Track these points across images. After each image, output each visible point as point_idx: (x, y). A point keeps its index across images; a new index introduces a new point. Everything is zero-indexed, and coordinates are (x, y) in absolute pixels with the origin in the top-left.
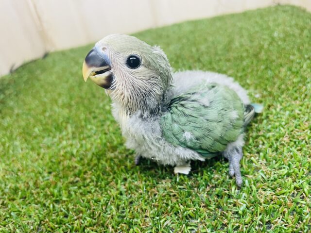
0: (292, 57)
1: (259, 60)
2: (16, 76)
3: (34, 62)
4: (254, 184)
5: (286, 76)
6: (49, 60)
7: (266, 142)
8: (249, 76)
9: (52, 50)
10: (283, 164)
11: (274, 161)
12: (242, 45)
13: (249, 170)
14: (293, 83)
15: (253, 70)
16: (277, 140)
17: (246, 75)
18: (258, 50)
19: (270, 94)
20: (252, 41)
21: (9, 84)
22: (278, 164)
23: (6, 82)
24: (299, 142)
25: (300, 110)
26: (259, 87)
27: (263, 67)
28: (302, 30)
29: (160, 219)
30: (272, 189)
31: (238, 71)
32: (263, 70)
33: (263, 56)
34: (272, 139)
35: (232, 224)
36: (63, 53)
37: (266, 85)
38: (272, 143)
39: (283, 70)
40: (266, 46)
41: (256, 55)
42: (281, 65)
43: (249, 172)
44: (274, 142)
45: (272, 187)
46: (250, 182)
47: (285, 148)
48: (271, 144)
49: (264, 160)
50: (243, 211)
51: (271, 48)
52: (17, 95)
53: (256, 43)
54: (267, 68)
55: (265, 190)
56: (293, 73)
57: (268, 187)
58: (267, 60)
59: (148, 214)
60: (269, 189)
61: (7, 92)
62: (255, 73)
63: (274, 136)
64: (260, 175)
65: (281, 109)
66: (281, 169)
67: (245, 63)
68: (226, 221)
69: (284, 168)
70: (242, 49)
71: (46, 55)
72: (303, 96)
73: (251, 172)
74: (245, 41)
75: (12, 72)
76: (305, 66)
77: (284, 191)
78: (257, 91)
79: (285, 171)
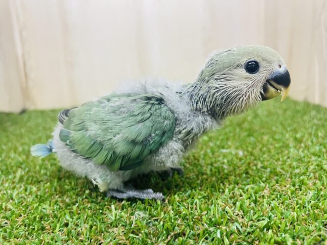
0: (274, 128)
1: (241, 129)
4: (227, 235)
5: (268, 141)
7: (243, 194)
8: (231, 140)
10: (262, 216)
11: (252, 212)
13: (222, 220)
14: (275, 147)
15: (235, 135)
16: (256, 193)
17: (227, 138)
19: (252, 154)
22: (256, 216)
24: (280, 196)
25: (282, 169)
27: (245, 134)
28: (285, 111)
30: (249, 243)
31: (220, 135)
32: (245, 136)
33: (246, 125)
34: (252, 191)
37: (247, 147)
38: (251, 195)
39: (266, 138)
41: (240, 125)
42: (263, 134)
43: (222, 223)
44: (253, 195)
45: (249, 240)
46: (222, 233)
47: (265, 200)
48: (249, 195)
49: (242, 211)
51: (255, 121)
54: (249, 135)
55: (239, 244)
56: (275, 140)
57: (244, 240)
58: (250, 129)
62: (237, 137)
63: (253, 188)
64: (233, 227)
65: (262, 167)
66: (259, 221)
69: (263, 220)
71: (23, 112)
72: (285, 158)
73: (224, 223)
76: (287, 136)
79: (264, 223)
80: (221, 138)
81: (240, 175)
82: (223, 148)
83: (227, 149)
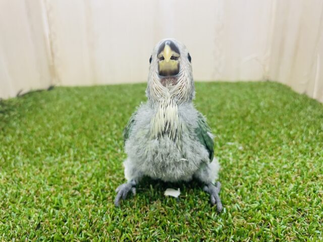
0: (272, 123)
1: (245, 122)
2: (22, 101)
3: (40, 91)
4: (230, 212)
5: (266, 136)
6: (54, 92)
7: (243, 183)
8: (236, 133)
9: (57, 84)
10: (255, 200)
11: (248, 197)
12: (232, 108)
13: (227, 202)
14: (271, 143)
15: (239, 128)
16: (252, 183)
17: (233, 131)
18: (245, 114)
19: (251, 148)
20: (240, 106)
21: (15, 106)
22: (251, 200)
23: (13, 104)
24: (270, 187)
25: (274, 163)
26: (242, 142)
27: (248, 127)
28: (285, 104)
29: (150, 230)
30: (244, 218)
31: (226, 128)
32: (248, 130)
33: (249, 119)
34: (249, 181)
35: (209, 239)
36: (68, 89)
37: (249, 141)
38: (249, 184)
39: (264, 132)
40: (252, 111)
41: (243, 118)
42: (263, 128)
44: (250, 184)
45: (245, 216)
46: (227, 210)
47: (258, 189)
48: (247, 185)
49: (241, 196)
50: (219, 231)
51: (257, 114)
52: (20, 118)
53: (244, 108)
54: (251, 129)
55: (238, 218)
56: (272, 135)
57: (242, 216)
58: (252, 122)
59: (139, 225)
60: (242, 217)
61: (12, 113)
62: (240, 130)
63: (250, 179)
64: (236, 207)
65: (259, 161)
66: (252, 203)
67: (233, 122)
68: (205, 237)
69: (256, 203)
70: (232, 111)
71: (51, 88)
72: (278, 154)
73: (229, 203)
74: (236, 105)
75: (18, 96)
76: (283, 132)
77: (254, 219)
78: (241, 145)
79: (256, 205)
80: (227, 130)
81: (241, 167)
82: (229, 140)
83: (232, 142)
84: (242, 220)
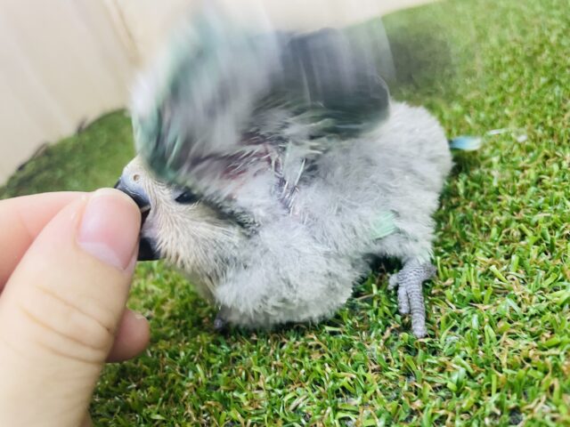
2: (86, 138)
4: (490, 324)
7: (529, 233)
8: (511, 101)
10: (562, 280)
11: (542, 273)
12: (502, 43)
13: (483, 293)
15: (520, 87)
17: (504, 100)
18: (536, 48)
19: (553, 133)
20: (524, 33)
22: (550, 280)
23: (69, 148)
26: (528, 122)
27: (543, 80)
29: (285, 394)
30: (532, 335)
31: (487, 94)
32: (544, 86)
33: (545, 59)
34: (544, 227)
35: (431, 411)
37: (545, 116)
40: (553, 39)
41: (531, 59)
43: (483, 297)
44: (548, 232)
45: (533, 330)
46: (481, 320)
48: (539, 236)
49: (521, 271)
50: (459, 384)
53: (533, 35)
54: (551, 82)
55: (515, 338)
57: (524, 330)
58: (555, 64)
59: (261, 384)
60: (525, 336)
62: (524, 91)
63: (548, 219)
64: (505, 305)
66: (555, 289)
67: (504, 76)
68: (418, 404)
69: (564, 287)
70: (504, 49)
73: (487, 298)
74: (511, 34)
75: (80, 131)
77: (557, 339)
78: (522, 130)
79: (565, 295)
80: (489, 100)
81: (523, 190)
82: (493, 124)
83: (502, 127)
84: (524, 344)
